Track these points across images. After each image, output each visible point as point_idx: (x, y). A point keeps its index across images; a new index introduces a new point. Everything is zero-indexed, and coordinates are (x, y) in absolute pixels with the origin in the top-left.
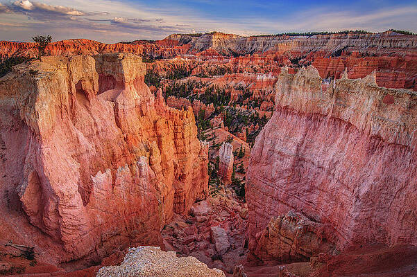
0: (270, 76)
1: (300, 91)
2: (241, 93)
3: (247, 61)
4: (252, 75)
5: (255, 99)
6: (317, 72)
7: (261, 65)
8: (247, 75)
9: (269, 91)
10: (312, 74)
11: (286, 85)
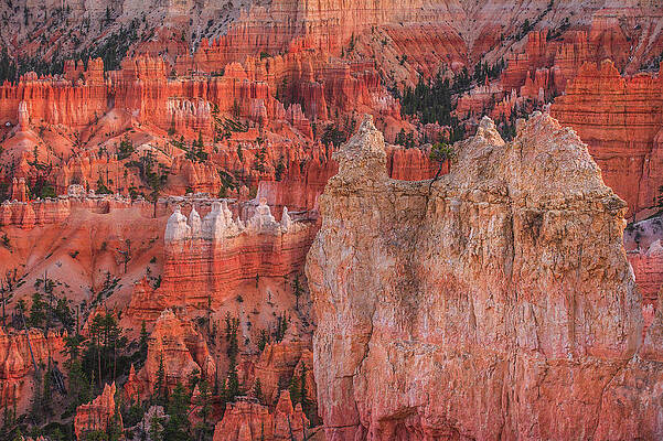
0: (262, 212)
1: (484, 299)
2: (51, 348)
3: (84, 110)
4: (124, 214)
5: (166, 392)
6: (584, 158)
7: (189, 136)
8: (90, 215)
9: (266, 319)
10: (550, 167)
11: (385, 264)
